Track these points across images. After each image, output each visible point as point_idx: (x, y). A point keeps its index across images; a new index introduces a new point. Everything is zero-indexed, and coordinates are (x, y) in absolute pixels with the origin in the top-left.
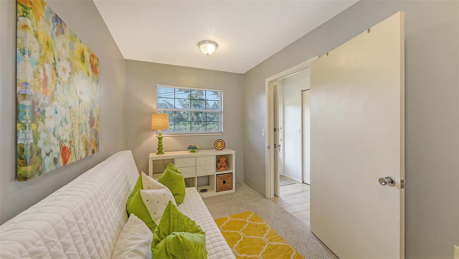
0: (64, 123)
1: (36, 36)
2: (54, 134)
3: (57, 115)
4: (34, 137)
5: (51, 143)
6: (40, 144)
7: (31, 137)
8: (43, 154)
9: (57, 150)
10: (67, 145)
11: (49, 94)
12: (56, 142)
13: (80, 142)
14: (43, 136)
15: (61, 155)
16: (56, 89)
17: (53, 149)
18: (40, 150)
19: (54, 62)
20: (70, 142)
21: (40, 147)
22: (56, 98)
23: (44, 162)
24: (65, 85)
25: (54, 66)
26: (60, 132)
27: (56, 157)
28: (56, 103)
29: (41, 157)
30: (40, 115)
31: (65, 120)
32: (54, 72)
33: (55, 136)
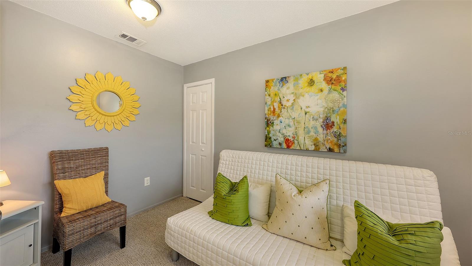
0: (287, 127)
1: (269, 95)
2: (279, 132)
3: (282, 124)
4: (268, 132)
5: (278, 136)
6: (271, 135)
7: (267, 132)
8: (272, 140)
9: (281, 139)
10: (291, 138)
11: (276, 115)
12: (281, 136)
13: (306, 139)
14: (272, 132)
15: (284, 142)
16: (281, 111)
17: (279, 138)
18: (271, 138)
19: (280, 100)
20: (294, 138)
21: (271, 136)
22: (281, 116)
23: (273, 143)
24: (288, 108)
25: (280, 102)
26: (284, 131)
27: (281, 142)
28: (280, 118)
29: (271, 141)
30: (271, 124)
31: (289, 126)
32: (280, 105)
33: (280, 133)
